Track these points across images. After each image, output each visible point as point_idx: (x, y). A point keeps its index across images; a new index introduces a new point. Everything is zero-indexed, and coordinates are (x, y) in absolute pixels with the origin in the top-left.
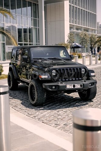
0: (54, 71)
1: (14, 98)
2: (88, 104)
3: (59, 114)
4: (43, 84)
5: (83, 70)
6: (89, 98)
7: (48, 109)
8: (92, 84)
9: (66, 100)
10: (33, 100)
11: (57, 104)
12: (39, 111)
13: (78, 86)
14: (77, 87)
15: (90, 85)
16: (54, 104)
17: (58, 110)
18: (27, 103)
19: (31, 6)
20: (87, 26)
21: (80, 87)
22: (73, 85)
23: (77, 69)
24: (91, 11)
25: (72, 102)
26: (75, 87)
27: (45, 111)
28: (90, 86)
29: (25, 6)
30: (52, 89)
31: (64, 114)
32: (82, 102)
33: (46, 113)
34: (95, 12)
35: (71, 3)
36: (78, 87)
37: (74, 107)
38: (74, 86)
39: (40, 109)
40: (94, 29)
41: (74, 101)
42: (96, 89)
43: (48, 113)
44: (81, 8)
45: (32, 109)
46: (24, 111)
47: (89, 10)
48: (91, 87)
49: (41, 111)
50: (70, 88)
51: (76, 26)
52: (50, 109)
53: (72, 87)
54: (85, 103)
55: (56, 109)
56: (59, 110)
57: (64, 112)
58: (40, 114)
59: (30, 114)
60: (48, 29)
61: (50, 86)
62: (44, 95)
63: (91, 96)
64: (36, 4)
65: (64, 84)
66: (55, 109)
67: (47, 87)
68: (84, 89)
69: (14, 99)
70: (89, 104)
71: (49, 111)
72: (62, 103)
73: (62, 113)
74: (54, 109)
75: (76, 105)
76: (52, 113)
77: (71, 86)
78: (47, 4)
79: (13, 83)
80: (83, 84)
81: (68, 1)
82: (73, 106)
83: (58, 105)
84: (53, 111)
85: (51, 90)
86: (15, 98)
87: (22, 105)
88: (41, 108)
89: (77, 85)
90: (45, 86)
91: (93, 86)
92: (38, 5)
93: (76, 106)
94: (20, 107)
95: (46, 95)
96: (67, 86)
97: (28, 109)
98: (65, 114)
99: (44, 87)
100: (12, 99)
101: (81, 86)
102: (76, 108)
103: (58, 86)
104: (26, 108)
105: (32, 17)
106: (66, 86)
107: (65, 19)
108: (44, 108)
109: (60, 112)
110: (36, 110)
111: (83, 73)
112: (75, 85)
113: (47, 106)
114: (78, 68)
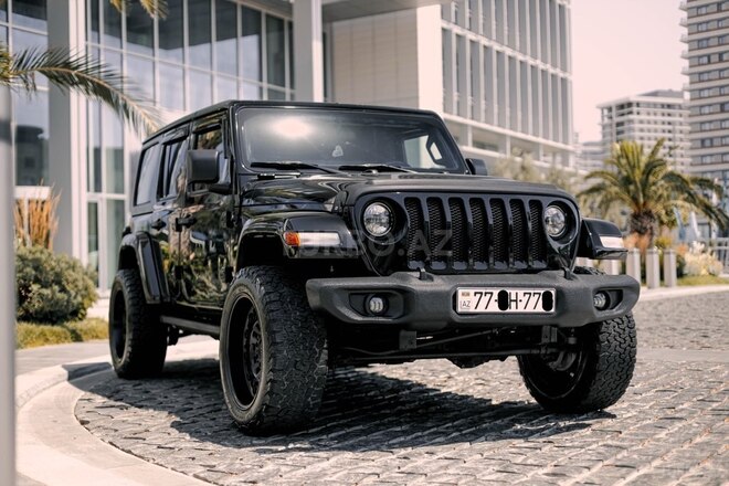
0: (377, 209)
1: (132, 405)
2: (589, 425)
3: (416, 467)
4: (309, 283)
5: (551, 212)
6: (593, 394)
7: (339, 449)
8: (613, 297)
9: (446, 411)
10: (246, 398)
11: (399, 429)
12: (283, 455)
13: (527, 303)
14: (521, 309)
15: (601, 302)
16: (378, 425)
17: (403, 452)
18: (211, 423)
19: (259, 33)
20: (527, 133)
21: (540, 309)
22: (496, 292)
23: (517, 204)
24: (544, 61)
25: (489, 417)
26: (512, 309)
27: (323, 454)
28: (599, 309)
29: (227, 32)
30: (365, 312)
31: (447, 467)
32: (547, 420)
33: (325, 464)
34: (564, 69)
35: (449, 21)
36: (530, 309)
37: (501, 438)
38: (504, 300)
39: (291, 446)
40: (560, 145)
41: (496, 417)
42: (632, 338)
43: (341, 466)
44: (496, 47)
45: (239, 447)
46: (182, 456)
47: (534, 56)
48: (607, 313)
49: (296, 455)
50: (481, 309)
51: (474, 128)
52: (352, 448)
53: (494, 307)
54: (568, 423)
55: (391, 447)
56: (410, 449)
57: (446, 462)
58: (283, 469)
59: (221, 468)
61: (353, 292)
62: (314, 359)
63: (603, 381)
64: (281, 22)
65: (440, 284)
66: (384, 448)
67: (336, 297)
68: (565, 322)
69: (133, 409)
70: (594, 427)
71: (349, 455)
72: (429, 424)
73: (434, 466)
74: (378, 449)
75: (516, 432)
76: (362, 464)
77: (485, 299)
78: (335, 24)
79: (135, 331)
80: (560, 292)
81: (437, 8)
82: (499, 434)
83: (404, 433)
84: (374, 455)
85: (359, 318)
86: (140, 407)
87: (175, 432)
88: (293, 442)
89: (521, 292)
90: (324, 292)
91: (616, 312)
92: (291, 25)
93: (513, 434)
94: (160, 442)
95: (324, 356)
96: (460, 299)
97: (210, 446)
98: (451, 471)
99: (314, 301)
100: (121, 408)
101: (547, 305)
102: (519, 443)
103: (405, 292)
104: (197, 445)
105: (261, 80)
106: (455, 297)
108: (312, 443)
109: (420, 462)
110: (260, 452)
111: (552, 230)
112: (512, 293)
113: (333, 435)
114: (526, 200)
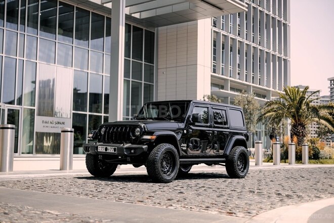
13: (111, 150)
14: (109, 152)
20: (263, 86)
21: (113, 152)
22: (105, 147)
34: (286, 56)
50: (102, 151)
60: (159, 84)
78: (160, 28)
80: (118, 148)
96: (98, 148)
107: (198, 63)
112: (108, 147)
